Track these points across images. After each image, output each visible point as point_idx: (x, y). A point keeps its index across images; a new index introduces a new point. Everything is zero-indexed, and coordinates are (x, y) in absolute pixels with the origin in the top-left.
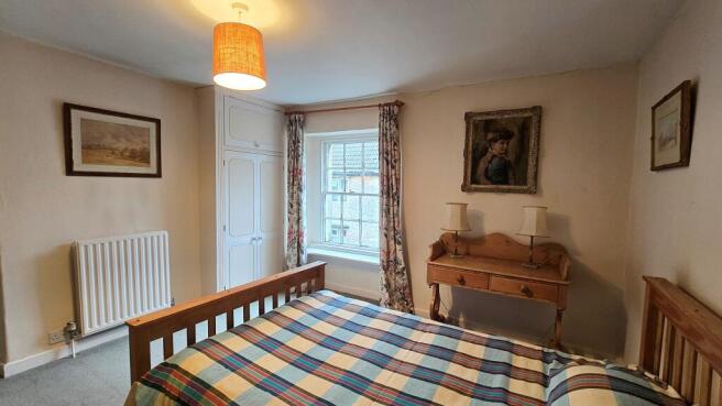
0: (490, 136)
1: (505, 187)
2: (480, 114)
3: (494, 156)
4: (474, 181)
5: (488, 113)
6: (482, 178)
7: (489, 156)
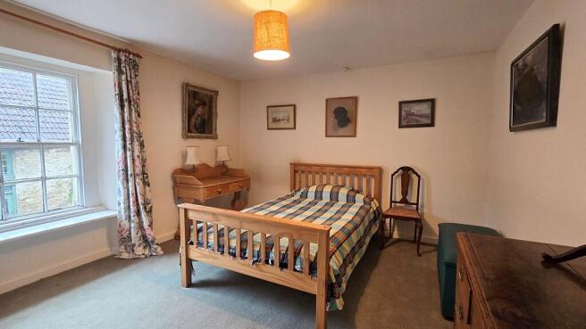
0: (196, 102)
1: (204, 135)
2: (193, 86)
3: (199, 116)
4: (189, 131)
5: (196, 87)
6: (193, 130)
7: (196, 115)
